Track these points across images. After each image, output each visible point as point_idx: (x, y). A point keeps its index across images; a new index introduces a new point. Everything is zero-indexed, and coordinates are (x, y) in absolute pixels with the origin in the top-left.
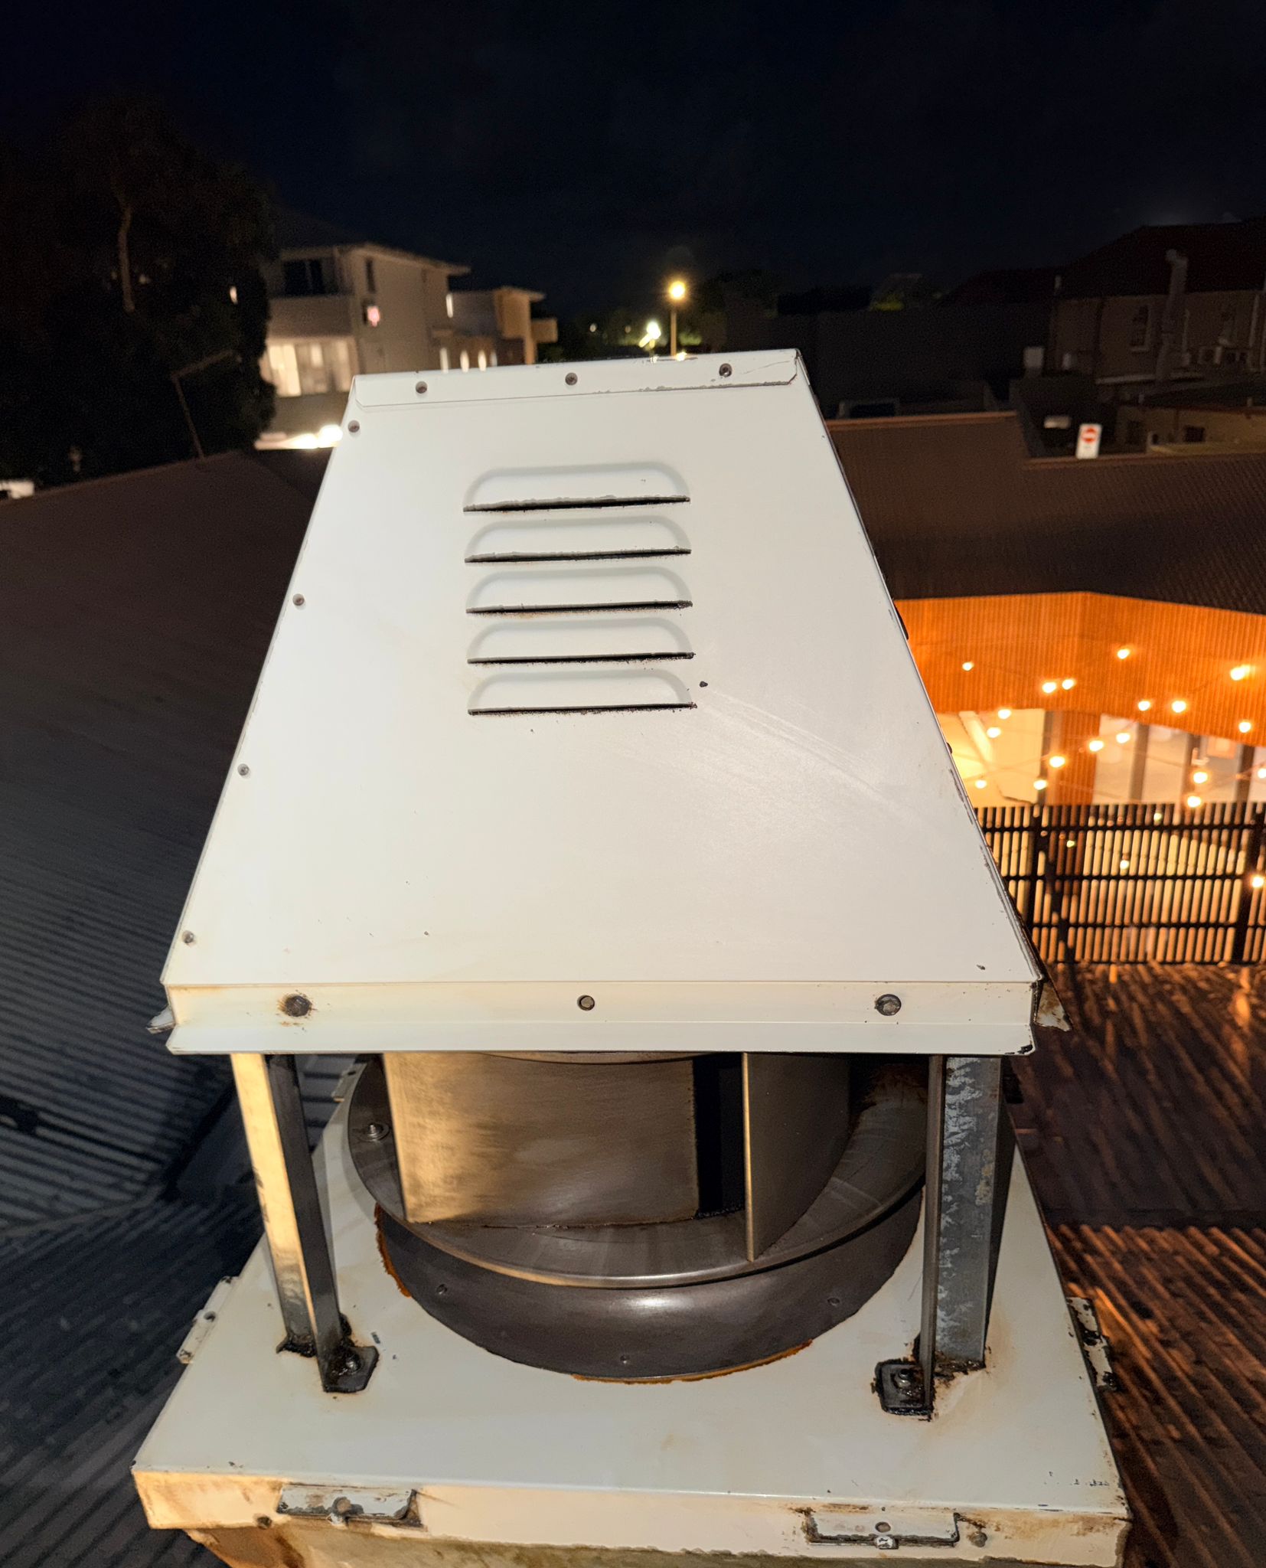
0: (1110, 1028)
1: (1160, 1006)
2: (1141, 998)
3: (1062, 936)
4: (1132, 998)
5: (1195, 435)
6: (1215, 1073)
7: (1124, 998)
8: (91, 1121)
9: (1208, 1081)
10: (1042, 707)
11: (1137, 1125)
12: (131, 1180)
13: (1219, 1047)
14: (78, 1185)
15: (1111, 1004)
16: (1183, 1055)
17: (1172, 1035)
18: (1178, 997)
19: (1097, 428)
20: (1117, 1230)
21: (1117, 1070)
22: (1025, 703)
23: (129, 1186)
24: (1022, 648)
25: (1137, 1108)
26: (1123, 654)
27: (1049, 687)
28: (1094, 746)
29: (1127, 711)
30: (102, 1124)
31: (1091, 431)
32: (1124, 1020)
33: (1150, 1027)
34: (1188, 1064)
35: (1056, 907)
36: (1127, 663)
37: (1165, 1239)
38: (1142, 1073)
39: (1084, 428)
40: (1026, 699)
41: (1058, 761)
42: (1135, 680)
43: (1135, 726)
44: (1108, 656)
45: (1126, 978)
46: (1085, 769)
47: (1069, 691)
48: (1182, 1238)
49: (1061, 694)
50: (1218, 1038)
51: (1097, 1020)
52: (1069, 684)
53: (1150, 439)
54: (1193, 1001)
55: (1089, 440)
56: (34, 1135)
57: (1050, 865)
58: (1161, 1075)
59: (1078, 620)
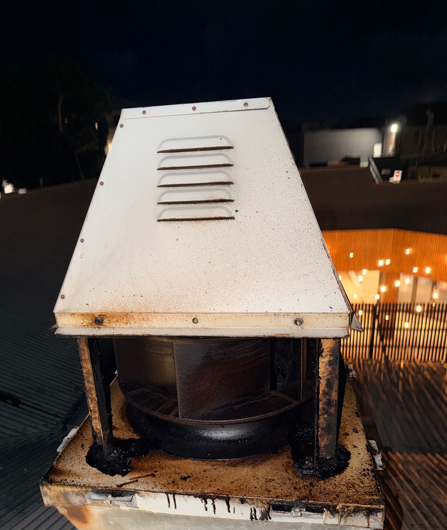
0: (400, 383)
1: (419, 376)
2: (412, 372)
3: (384, 350)
4: (408, 373)
5: (436, 176)
6: (439, 400)
7: (406, 373)
8: (38, 403)
9: (436, 402)
10: (379, 269)
11: (410, 417)
12: (51, 423)
13: (441, 391)
14: (33, 425)
15: (401, 375)
16: (427, 393)
17: (423, 387)
18: (426, 373)
19: (401, 172)
20: (400, 453)
21: (402, 397)
22: (372, 268)
23: (50, 425)
24: (371, 249)
25: (409, 411)
26: (408, 251)
27: (381, 263)
28: (397, 284)
29: (409, 272)
30: (41, 404)
31: (398, 173)
32: (406, 380)
33: (415, 383)
34: (429, 396)
35: (382, 339)
36: (410, 256)
37: (418, 457)
38: (412, 399)
39: (396, 172)
40: (373, 267)
41: (384, 289)
42: (412, 260)
43: (412, 278)
44: (403, 252)
45: (407, 366)
46: (394, 292)
47: (388, 265)
48: (425, 457)
49: (385, 266)
50: (440, 387)
51: (395, 380)
52: (388, 262)
53: (420, 177)
54: (431, 375)
55: (397, 176)
56: (18, 407)
57: (379, 326)
58: (419, 400)
59: (392, 240)
